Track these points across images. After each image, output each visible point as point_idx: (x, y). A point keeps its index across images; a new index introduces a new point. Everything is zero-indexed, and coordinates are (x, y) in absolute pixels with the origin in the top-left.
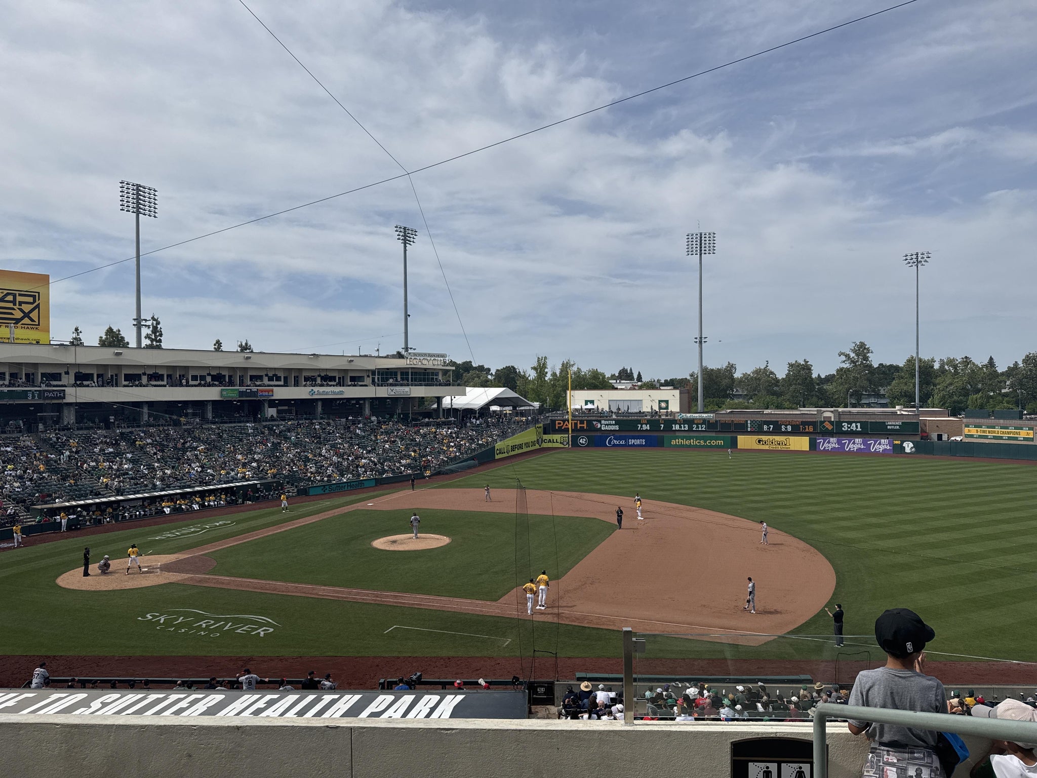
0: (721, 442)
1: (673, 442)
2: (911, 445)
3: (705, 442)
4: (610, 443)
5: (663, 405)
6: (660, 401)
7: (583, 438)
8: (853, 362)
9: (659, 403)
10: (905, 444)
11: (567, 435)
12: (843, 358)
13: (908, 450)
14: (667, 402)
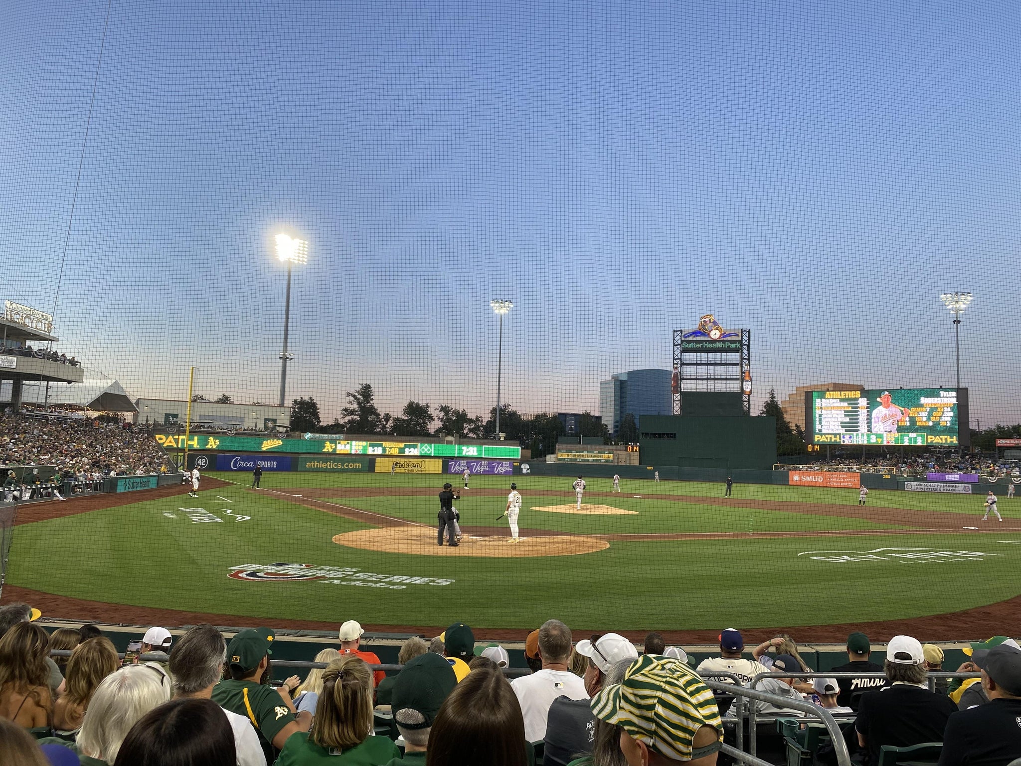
0: (359, 465)
1: (308, 465)
2: (528, 466)
3: (343, 465)
4: (235, 465)
5: (270, 424)
6: (266, 420)
7: (202, 458)
8: (359, 404)
9: (265, 423)
10: (523, 466)
11: (182, 454)
12: (352, 399)
13: (524, 471)
14: (274, 421)
